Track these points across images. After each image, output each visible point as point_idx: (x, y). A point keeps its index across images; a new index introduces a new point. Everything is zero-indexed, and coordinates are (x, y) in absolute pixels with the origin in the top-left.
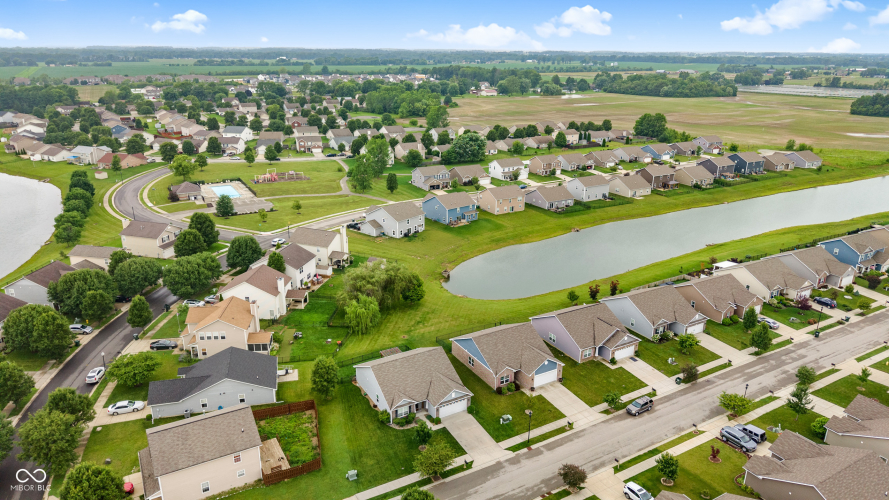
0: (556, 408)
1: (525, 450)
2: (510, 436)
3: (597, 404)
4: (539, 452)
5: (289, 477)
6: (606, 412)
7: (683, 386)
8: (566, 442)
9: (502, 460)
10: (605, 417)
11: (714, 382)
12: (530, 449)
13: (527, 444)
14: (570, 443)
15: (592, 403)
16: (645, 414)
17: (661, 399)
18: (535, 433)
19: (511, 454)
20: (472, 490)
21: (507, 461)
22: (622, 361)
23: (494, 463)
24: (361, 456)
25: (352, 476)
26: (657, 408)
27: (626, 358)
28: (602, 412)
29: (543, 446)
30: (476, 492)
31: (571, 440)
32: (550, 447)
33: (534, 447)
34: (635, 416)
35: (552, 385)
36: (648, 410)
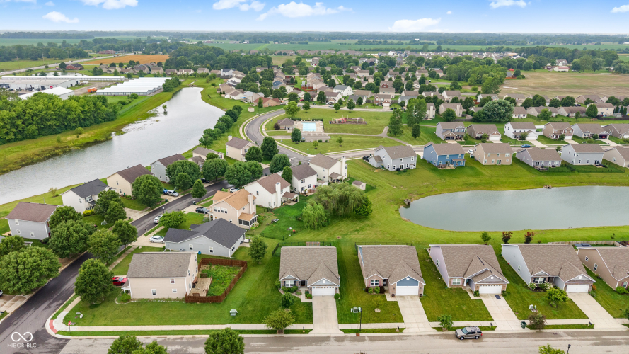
0: (400, 315)
1: (354, 335)
2: (351, 322)
3: (434, 321)
4: (363, 340)
5: (200, 302)
6: (439, 329)
7: (527, 330)
8: (388, 340)
9: (332, 336)
10: (436, 332)
11: (561, 336)
12: (358, 335)
13: (358, 332)
14: (391, 341)
15: (431, 319)
16: (471, 341)
17: (496, 334)
18: (364, 326)
19: (342, 334)
20: (295, 348)
21: (335, 337)
22: (486, 296)
23: (325, 335)
24: (248, 303)
25: (233, 313)
26: (484, 340)
27: (491, 295)
28: (435, 328)
29: (367, 337)
30: (296, 350)
31: (393, 340)
32: (372, 339)
33: (361, 335)
34: (460, 339)
35: (412, 297)
36: (475, 338)
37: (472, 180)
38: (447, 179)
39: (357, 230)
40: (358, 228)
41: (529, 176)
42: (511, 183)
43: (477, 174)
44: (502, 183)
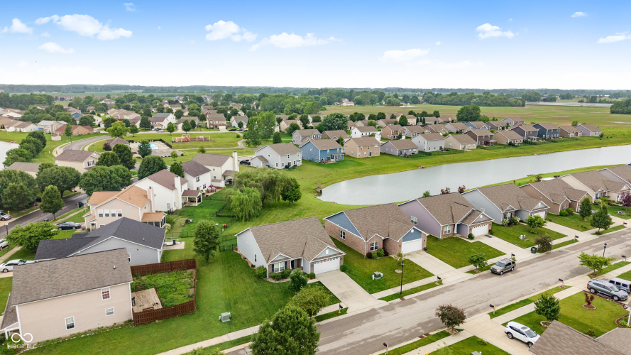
0: (424, 270)
1: (399, 300)
2: (382, 289)
3: (461, 266)
4: (412, 302)
5: (160, 318)
6: (472, 272)
7: (538, 255)
8: (437, 294)
9: (376, 307)
10: (471, 276)
11: (566, 252)
12: (403, 299)
13: (400, 295)
14: (441, 295)
15: (457, 266)
16: (509, 273)
17: (522, 262)
18: (406, 287)
19: (385, 303)
20: (348, 332)
21: (381, 308)
22: (479, 237)
23: (368, 309)
24: (236, 303)
25: (225, 318)
26: (519, 269)
27: (482, 236)
28: (468, 272)
29: (416, 297)
30: (352, 333)
31: (443, 293)
32: (422, 298)
33: (406, 298)
34: (500, 274)
35: (418, 252)
36: (511, 271)
37: (360, 168)
38: (339, 170)
39: (296, 215)
40: (295, 213)
41: (403, 162)
42: (393, 167)
43: (360, 164)
44: (385, 168)
